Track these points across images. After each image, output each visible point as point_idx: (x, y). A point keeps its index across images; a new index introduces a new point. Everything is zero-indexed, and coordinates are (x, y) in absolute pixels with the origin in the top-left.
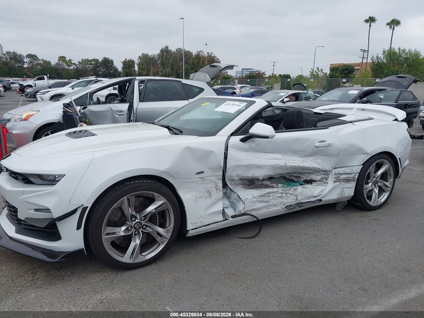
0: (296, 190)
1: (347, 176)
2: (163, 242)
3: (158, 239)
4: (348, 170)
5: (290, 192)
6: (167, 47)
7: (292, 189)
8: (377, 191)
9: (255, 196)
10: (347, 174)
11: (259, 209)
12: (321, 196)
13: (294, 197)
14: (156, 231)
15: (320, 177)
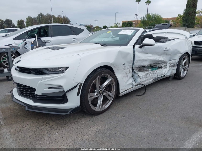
0: (157, 71)
1: (174, 64)
2: (111, 99)
3: (109, 98)
4: (174, 61)
5: (155, 73)
6: (41, 13)
7: (155, 71)
8: (183, 70)
9: (143, 75)
10: (174, 63)
11: (144, 81)
12: (165, 74)
13: (156, 75)
14: (108, 94)
15: (164, 65)
